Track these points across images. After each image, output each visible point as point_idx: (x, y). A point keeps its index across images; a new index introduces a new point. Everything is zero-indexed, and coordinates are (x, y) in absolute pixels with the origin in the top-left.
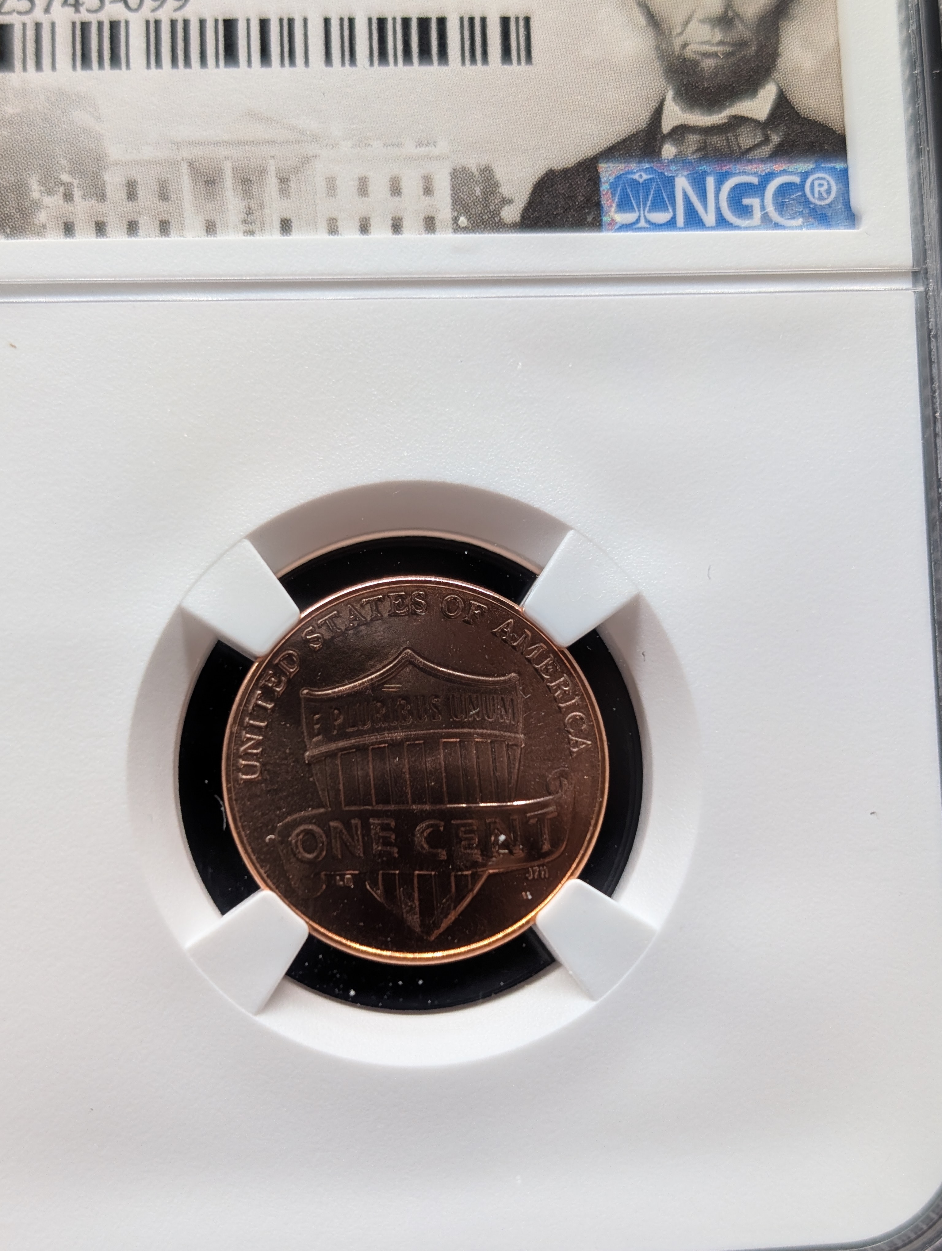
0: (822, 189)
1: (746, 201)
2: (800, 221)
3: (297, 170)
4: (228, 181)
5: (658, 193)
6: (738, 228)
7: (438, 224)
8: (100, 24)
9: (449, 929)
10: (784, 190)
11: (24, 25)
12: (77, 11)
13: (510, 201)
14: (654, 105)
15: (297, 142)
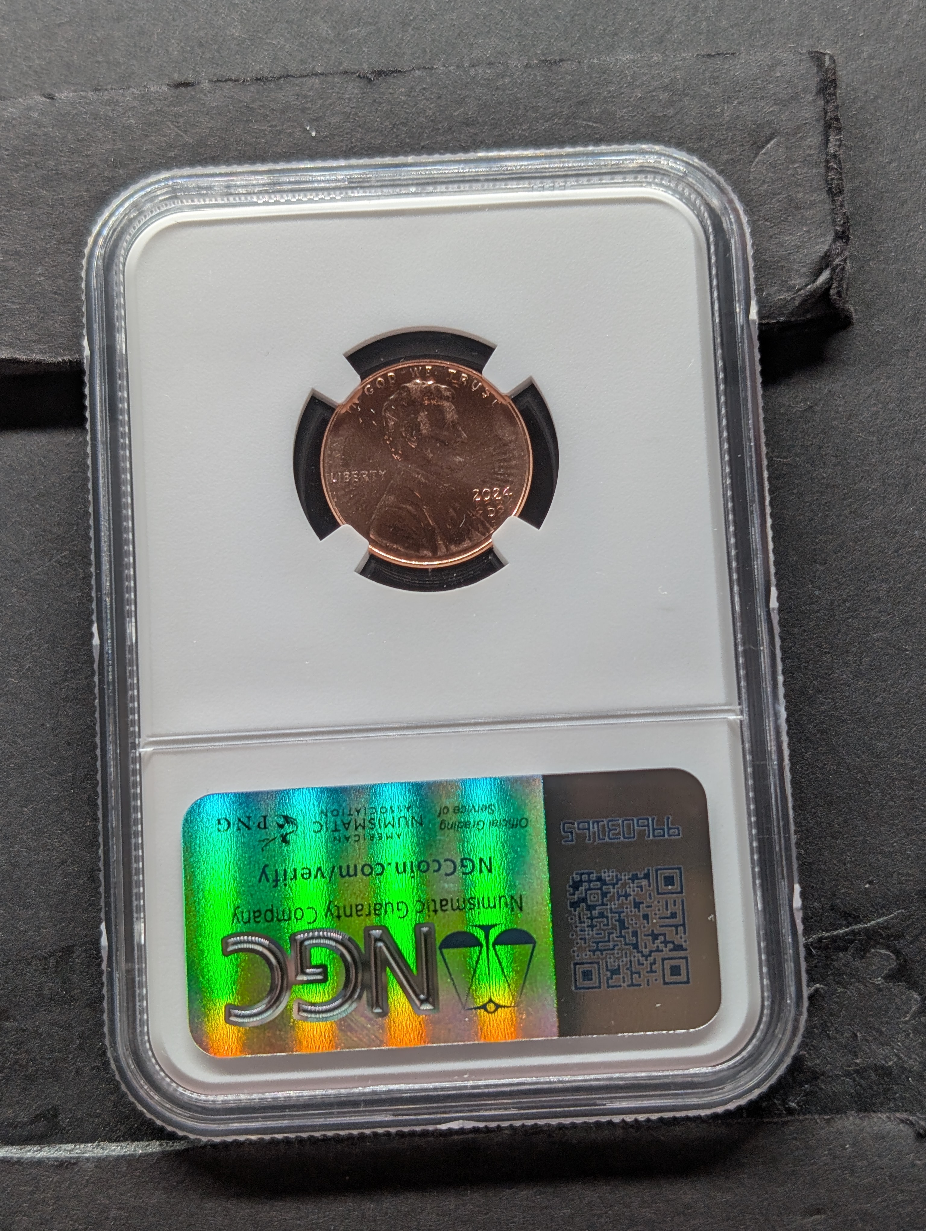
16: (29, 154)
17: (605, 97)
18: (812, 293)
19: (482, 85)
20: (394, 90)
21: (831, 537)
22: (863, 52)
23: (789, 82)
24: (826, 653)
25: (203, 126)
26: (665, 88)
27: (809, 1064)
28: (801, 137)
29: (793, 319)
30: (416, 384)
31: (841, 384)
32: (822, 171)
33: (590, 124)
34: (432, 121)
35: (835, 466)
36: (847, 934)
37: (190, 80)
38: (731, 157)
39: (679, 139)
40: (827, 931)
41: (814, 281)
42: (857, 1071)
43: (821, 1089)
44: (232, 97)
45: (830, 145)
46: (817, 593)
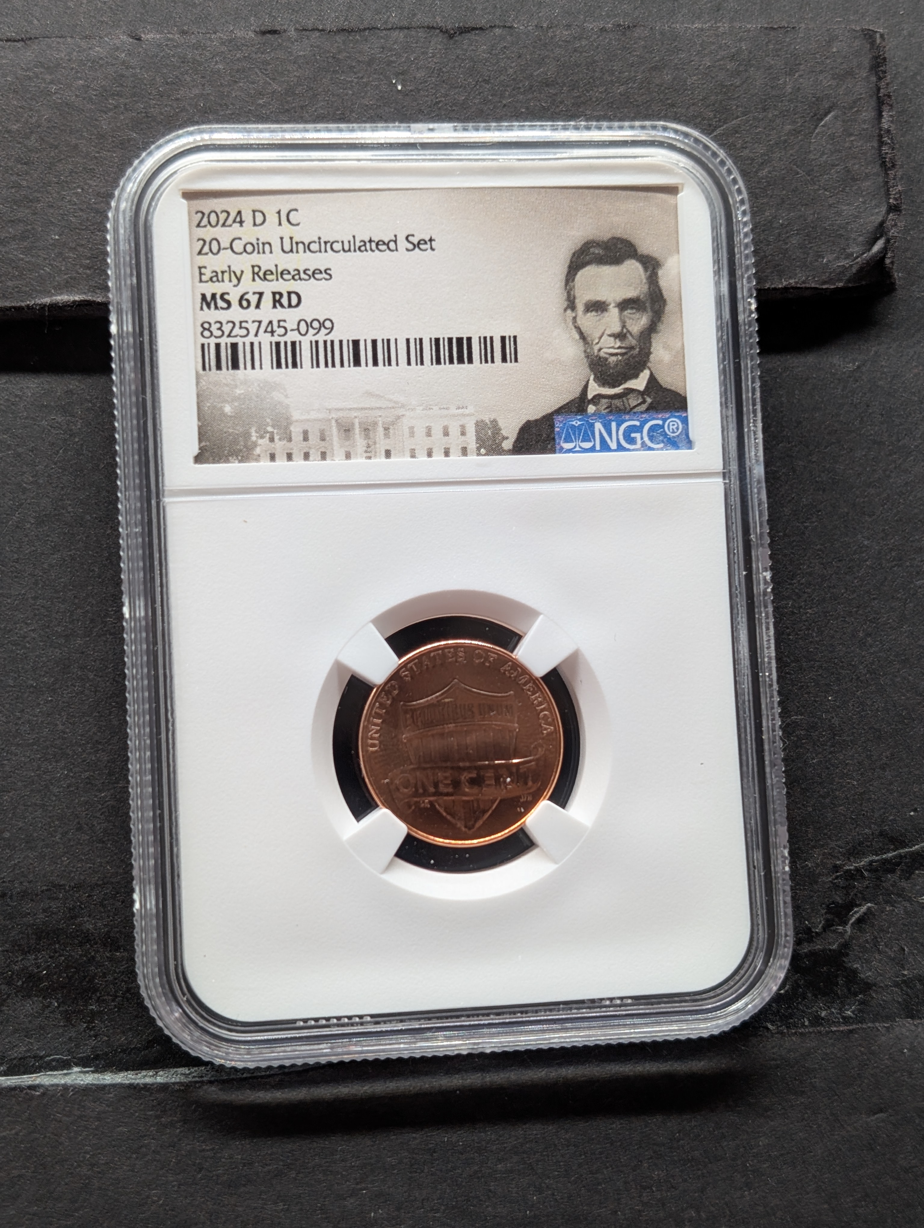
0: (674, 427)
1: (633, 435)
2: (662, 445)
3: (393, 423)
4: (357, 431)
5: (586, 432)
6: (628, 450)
7: (468, 451)
8: (286, 343)
9: (479, 828)
10: (652, 429)
11: (244, 343)
12: (273, 335)
13: (507, 438)
14: (584, 383)
15: (393, 408)
16: (117, 95)
17: (676, 64)
18: (868, 261)
19: (560, 47)
20: (476, 47)
21: (878, 490)
22: (903, 30)
23: (845, 57)
24: (874, 599)
25: (291, 75)
27: (862, 976)
28: (857, 111)
29: (850, 285)
31: (886, 346)
32: (875, 144)
35: (882, 423)
36: (895, 857)
37: (278, 28)
38: (793, 127)
39: (746, 108)
40: (877, 855)
41: (869, 250)
42: (904, 982)
43: (873, 998)
44: (318, 47)
45: (883, 120)
46: (866, 543)
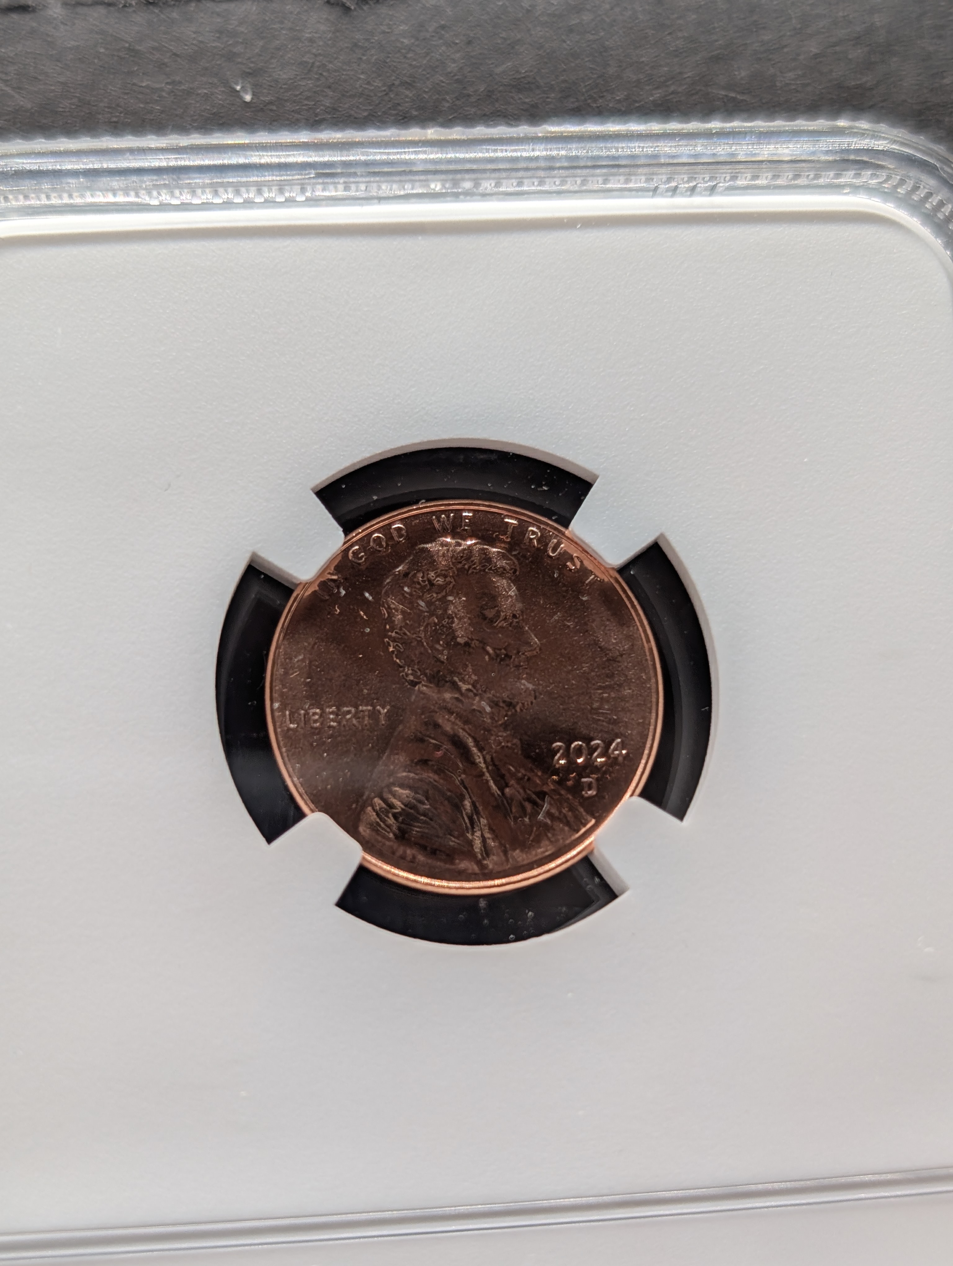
26: (857, 40)
30: (443, 545)
33: (733, 95)
34: (458, 81)
